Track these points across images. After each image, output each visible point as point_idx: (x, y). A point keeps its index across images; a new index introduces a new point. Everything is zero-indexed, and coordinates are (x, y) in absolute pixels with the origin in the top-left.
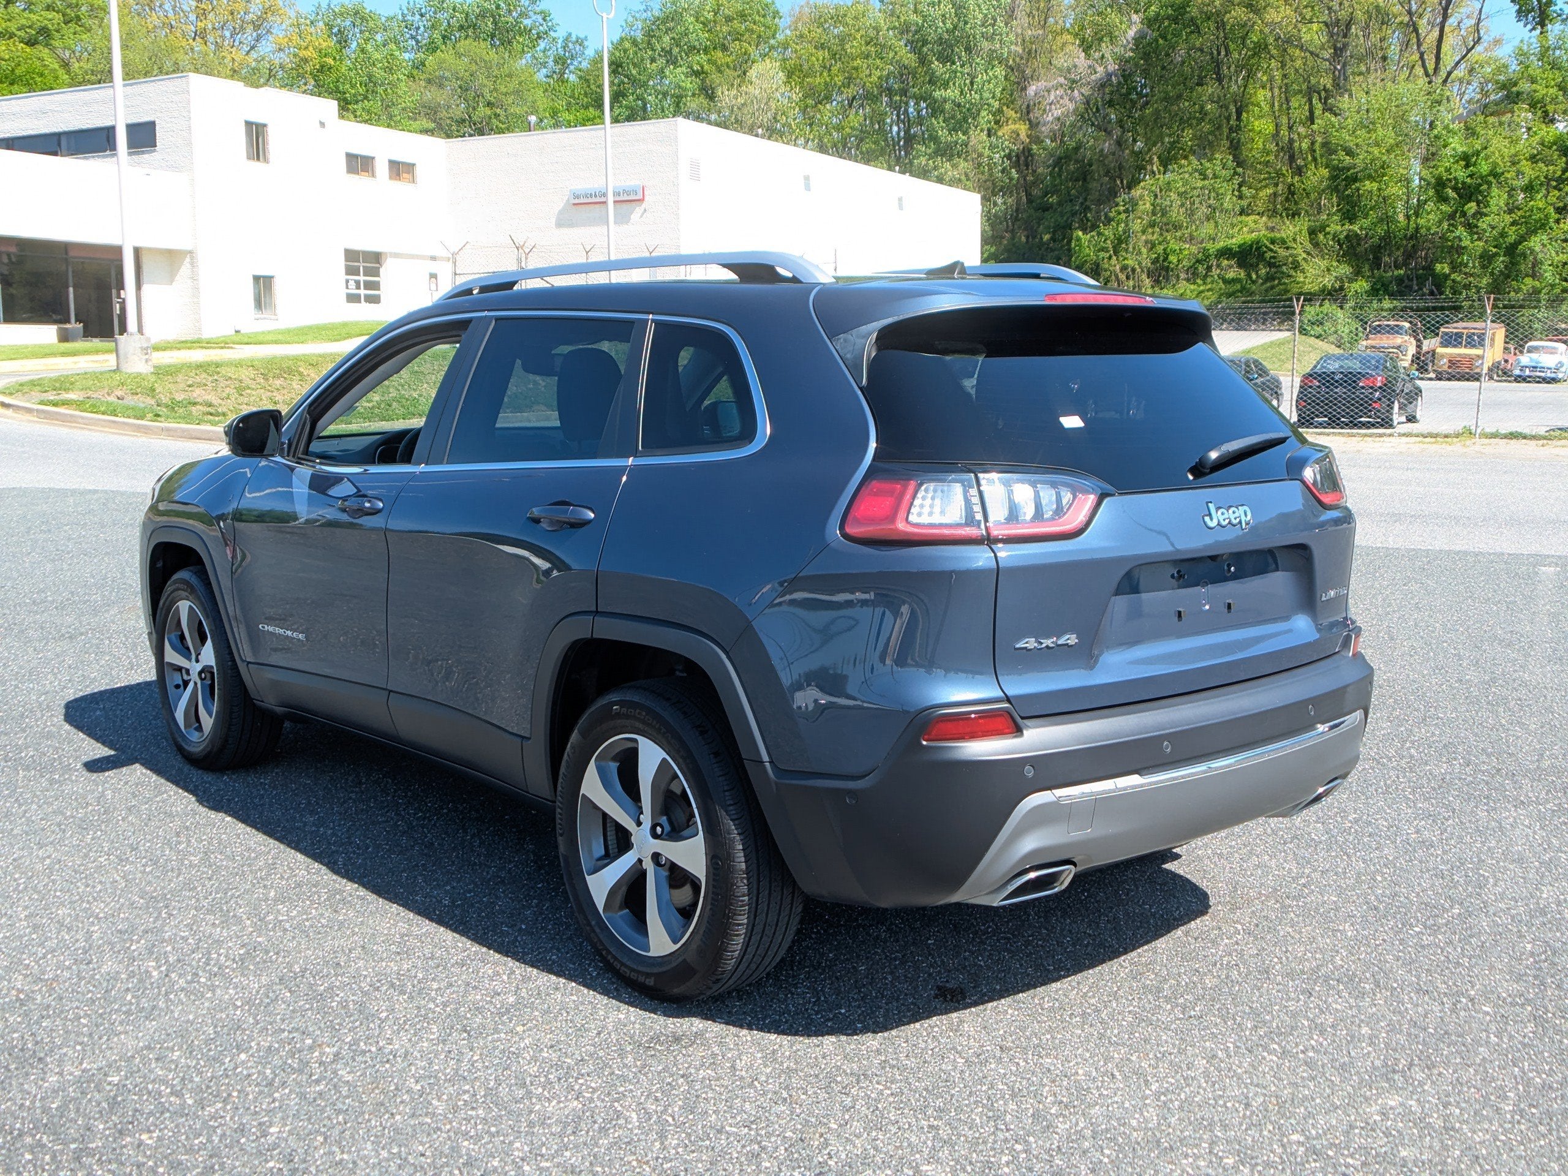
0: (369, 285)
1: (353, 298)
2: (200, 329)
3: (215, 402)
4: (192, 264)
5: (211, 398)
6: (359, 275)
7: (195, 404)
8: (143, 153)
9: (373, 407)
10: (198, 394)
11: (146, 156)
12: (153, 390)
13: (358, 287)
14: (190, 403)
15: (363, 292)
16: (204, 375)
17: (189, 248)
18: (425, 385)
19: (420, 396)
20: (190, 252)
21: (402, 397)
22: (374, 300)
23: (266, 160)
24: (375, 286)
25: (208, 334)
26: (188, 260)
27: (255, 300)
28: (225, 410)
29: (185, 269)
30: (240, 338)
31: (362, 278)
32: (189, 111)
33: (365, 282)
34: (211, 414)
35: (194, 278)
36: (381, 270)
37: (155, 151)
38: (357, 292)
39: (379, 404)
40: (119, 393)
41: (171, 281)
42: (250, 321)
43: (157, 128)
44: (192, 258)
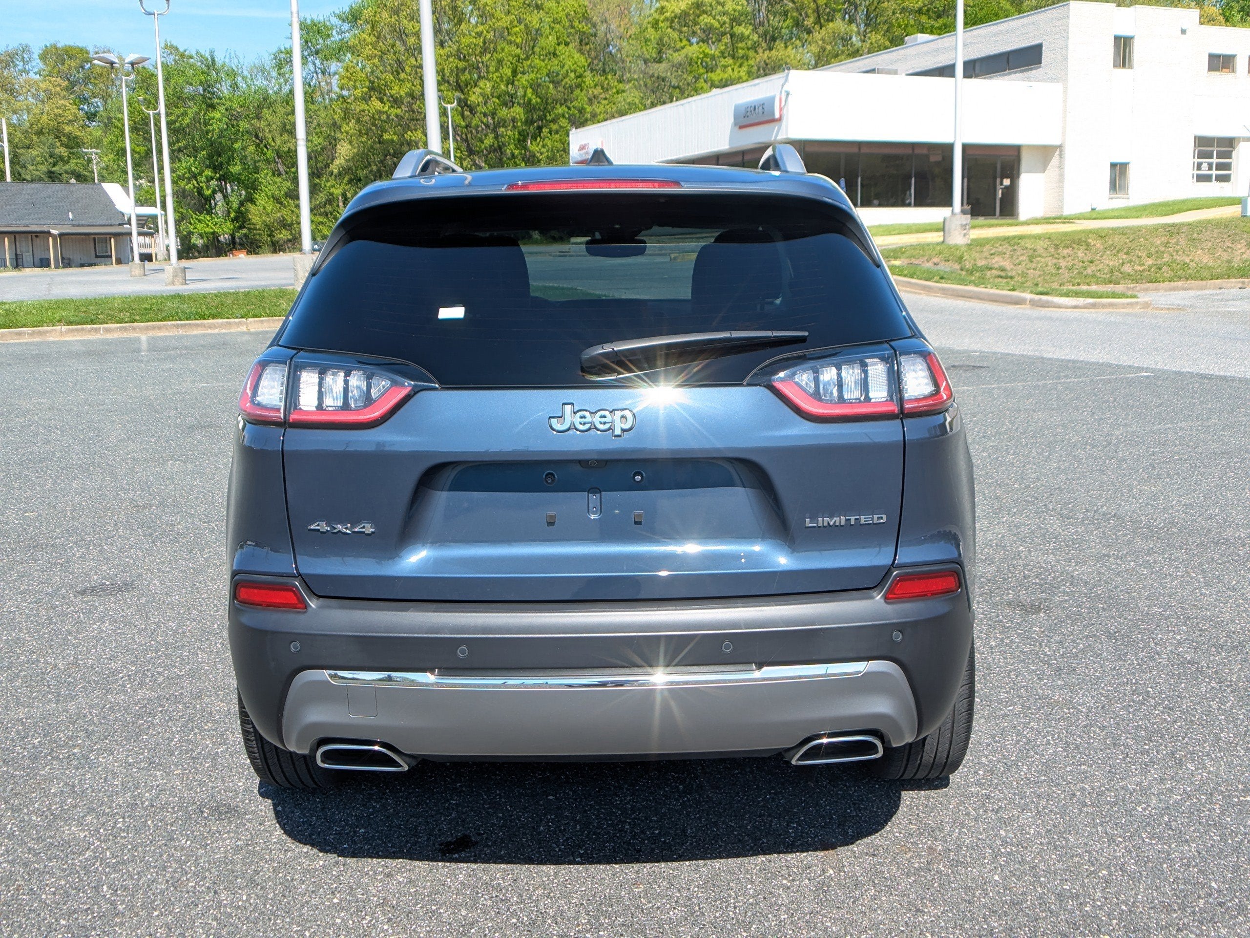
0: (1220, 167)
1: (1202, 178)
2: (1062, 208)
3: (1008, 268)
4: (1060, 156)
5: (1007, 264)
6: (1212, 157)
7: (991, 269)
8: (1032, 69)
9: (1143, 271)
10: (997, 261)
11: (1034, 72)
12: (961, 258)
13: (1210, 169)
14: (987, 268)
15: (1214, 172)
16: (1007, 246)
17: (1058, 143)
18: (1200, 251)
19: (1192, 261)
20: (1060, 147)
21: (1174, 261)
22: (1225, 179)
23: (1131, 67)
24: (1227, 167)
25: (1067, 212)
26: (1058, 152)
27: (1111, 182)
28: (1014, 273)
29: (1055, 161)
30: (1094, 214)
31: (1214, 161)
32: (1068, 33)
33: (1217, 164)
34: (1001, 277)
35: (1061, 167)
36: (1234, 154)
37: (1040, 67)
38: (1210, 172)
39: (1150, 267)
40: (936, 260)
41: (1044, 171)
42: (1104, 200)
43: (1044, 48)
44: (1061, 151)
